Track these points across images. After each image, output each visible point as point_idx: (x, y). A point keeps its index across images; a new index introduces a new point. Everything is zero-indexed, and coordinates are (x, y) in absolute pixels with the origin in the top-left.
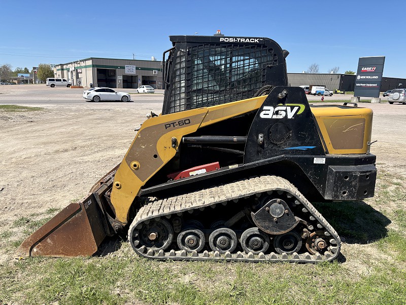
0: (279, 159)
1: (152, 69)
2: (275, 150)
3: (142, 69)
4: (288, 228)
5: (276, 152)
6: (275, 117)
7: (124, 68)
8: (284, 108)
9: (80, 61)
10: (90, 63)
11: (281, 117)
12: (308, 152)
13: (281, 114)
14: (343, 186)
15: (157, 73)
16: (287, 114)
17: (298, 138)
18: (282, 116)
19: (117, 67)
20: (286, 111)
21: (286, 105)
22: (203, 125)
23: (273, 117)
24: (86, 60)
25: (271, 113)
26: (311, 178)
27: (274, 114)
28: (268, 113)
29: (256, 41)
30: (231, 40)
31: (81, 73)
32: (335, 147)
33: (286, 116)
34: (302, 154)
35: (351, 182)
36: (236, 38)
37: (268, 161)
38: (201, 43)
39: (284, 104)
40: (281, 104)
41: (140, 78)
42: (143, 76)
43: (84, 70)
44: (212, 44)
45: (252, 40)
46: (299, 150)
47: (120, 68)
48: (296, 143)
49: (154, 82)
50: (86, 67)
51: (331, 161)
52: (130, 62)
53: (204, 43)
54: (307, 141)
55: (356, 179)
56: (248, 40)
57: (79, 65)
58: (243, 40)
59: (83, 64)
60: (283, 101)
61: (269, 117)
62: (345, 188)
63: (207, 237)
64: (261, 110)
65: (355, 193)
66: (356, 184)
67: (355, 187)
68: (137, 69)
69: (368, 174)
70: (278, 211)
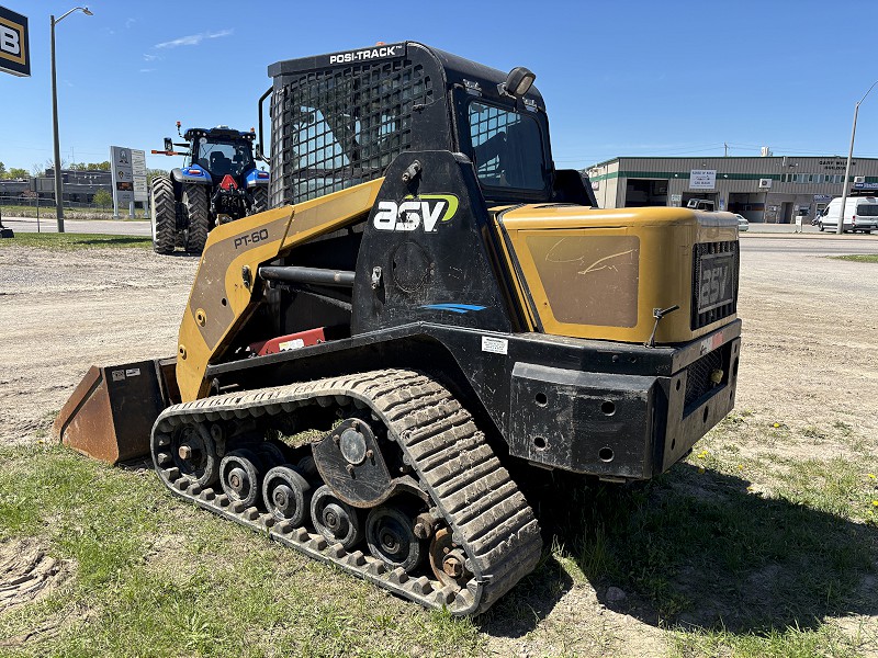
0: (411, 330)
1: (758, 177)
2: (404, 307)
3: (732, 177)
4: (375, 496)
5: (408, 313)
6: (401, 227)
7: (687, 176)
8: (415, 205)
9: (599, 166)
10: (614, 168)
11: (411, 227)
12: (469, 319)
13: (411, 222)
14: (534, 421)
15: (769, 186)
16: (422, 220)
17: (449, 284)
18: (413, 224)
19: (671, 175)
20: (420, 212)
21: (421, 197)
22: (289, 242)
23: (397, 229)
24: (608, 163)
25: (392, 216)
26: (478, 389)
27: (398, 221)
28: (387, 219)
29: (390, 51)
30: (349, 58)
31: (597, 189)
32: (561, 316)
33: (421, 226)
34: (458, 323)
35: (554, 415)
36: (355, 52)
37: (393, 333)
38: (303, 72)
39: (415, 195)
40: (411, 197)
41: (724, 196)
42: (730, 194)
43: (603, 182)
44: (319, 72)
45: (383, 52)
46: (451, 312)
47: (679, 177)
48: (445, 293)
49: (760, 207)
50: (607, 177)
51: (521, 351)
52: (704, 162)
53: (306, 72)
54: (467, 290)
55: (565, 407)
56: (376, 54)
57: (595, 174)
58: (367, 55)
59: (602, 171)
60: (413, 187)
61: (389, 226)
62: (541, 430)
63: (260, 479)
64: (375, 210)
65: (566, 448)
66: (568, 422)
67: (564, 430)
68: (719, 176)
69: (607, 399)
70: (354, 447)
